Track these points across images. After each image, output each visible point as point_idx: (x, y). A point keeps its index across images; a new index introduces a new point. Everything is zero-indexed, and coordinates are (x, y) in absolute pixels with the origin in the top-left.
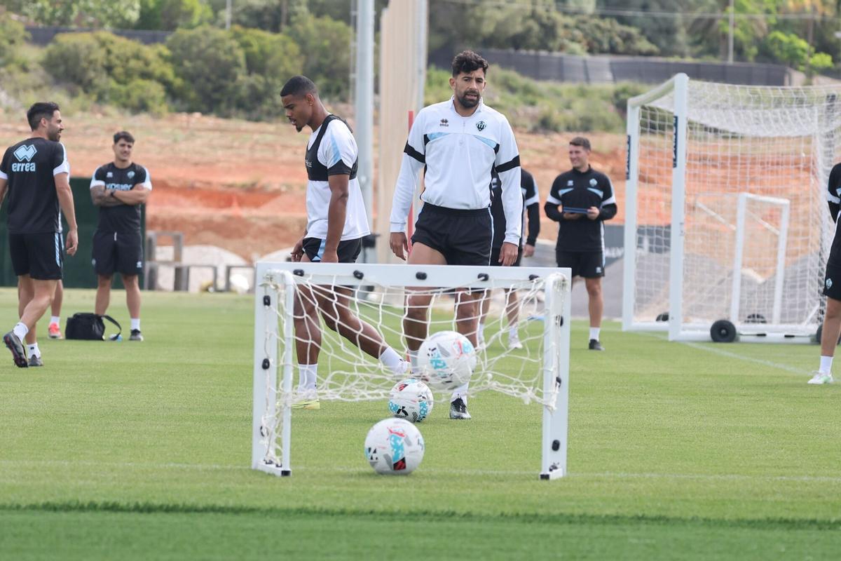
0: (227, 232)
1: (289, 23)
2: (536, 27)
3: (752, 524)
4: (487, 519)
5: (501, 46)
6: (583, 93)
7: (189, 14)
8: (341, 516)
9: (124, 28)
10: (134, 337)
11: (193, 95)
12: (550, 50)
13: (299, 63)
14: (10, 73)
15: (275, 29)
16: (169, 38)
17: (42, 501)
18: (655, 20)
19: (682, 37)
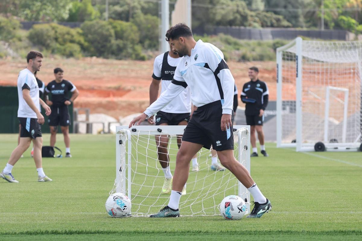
0: (108, 108)
1: (133, 17)
2: (238, 16)
3: (328, 233)
4: (215, 233)
5: (224, 25)
6: (260, 44)
7: (90, 14)
8: (152, 234)
9: (62, 21)
10: (67, 156)
11: (92, 49)
12: (245, 26)
13: (138, 35)
14: (14, 42)
15: (127, 20)
16: (82, 25)
17: (25, 231)
18: (290, 12)
19: (301, 19)
